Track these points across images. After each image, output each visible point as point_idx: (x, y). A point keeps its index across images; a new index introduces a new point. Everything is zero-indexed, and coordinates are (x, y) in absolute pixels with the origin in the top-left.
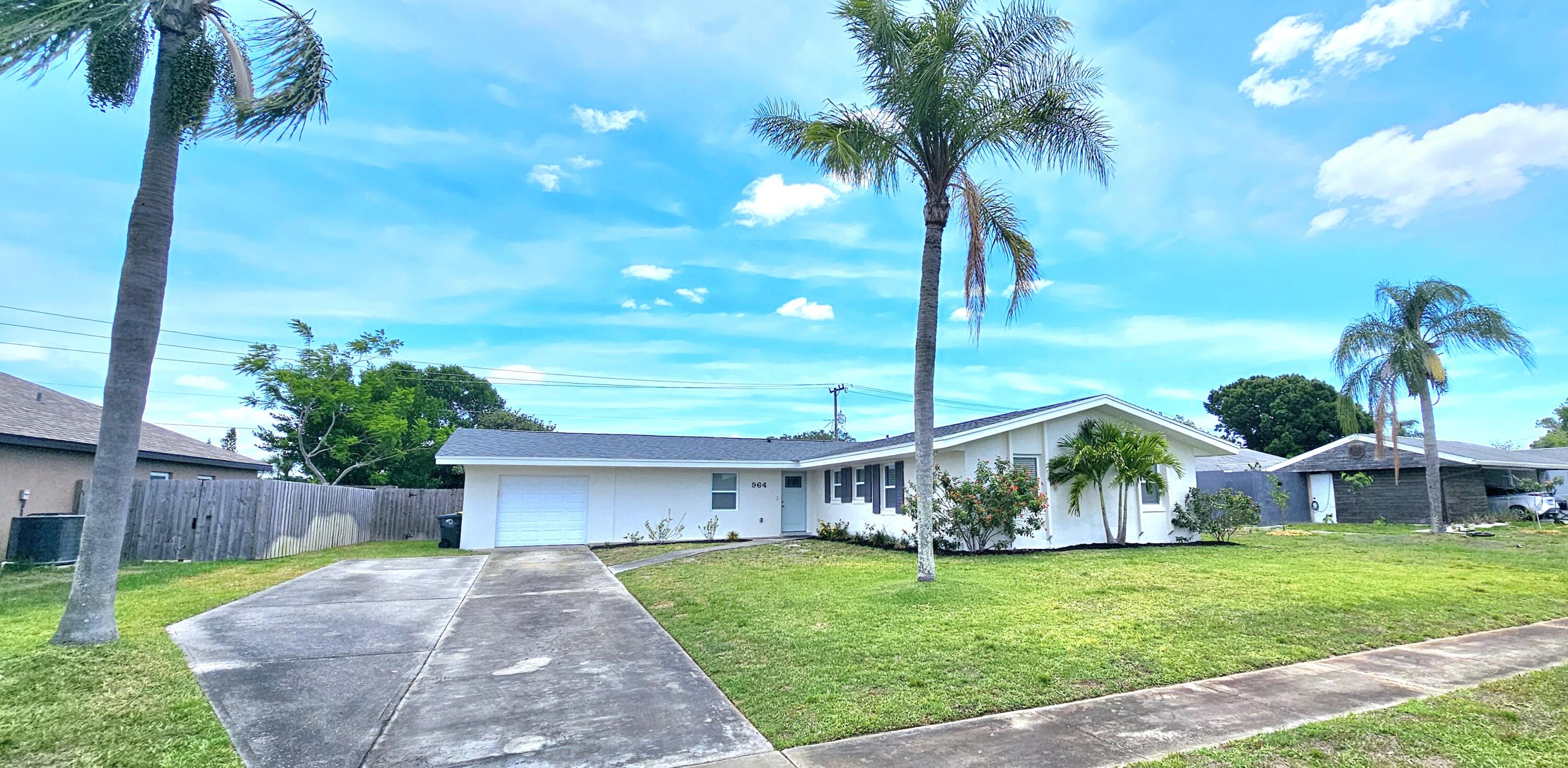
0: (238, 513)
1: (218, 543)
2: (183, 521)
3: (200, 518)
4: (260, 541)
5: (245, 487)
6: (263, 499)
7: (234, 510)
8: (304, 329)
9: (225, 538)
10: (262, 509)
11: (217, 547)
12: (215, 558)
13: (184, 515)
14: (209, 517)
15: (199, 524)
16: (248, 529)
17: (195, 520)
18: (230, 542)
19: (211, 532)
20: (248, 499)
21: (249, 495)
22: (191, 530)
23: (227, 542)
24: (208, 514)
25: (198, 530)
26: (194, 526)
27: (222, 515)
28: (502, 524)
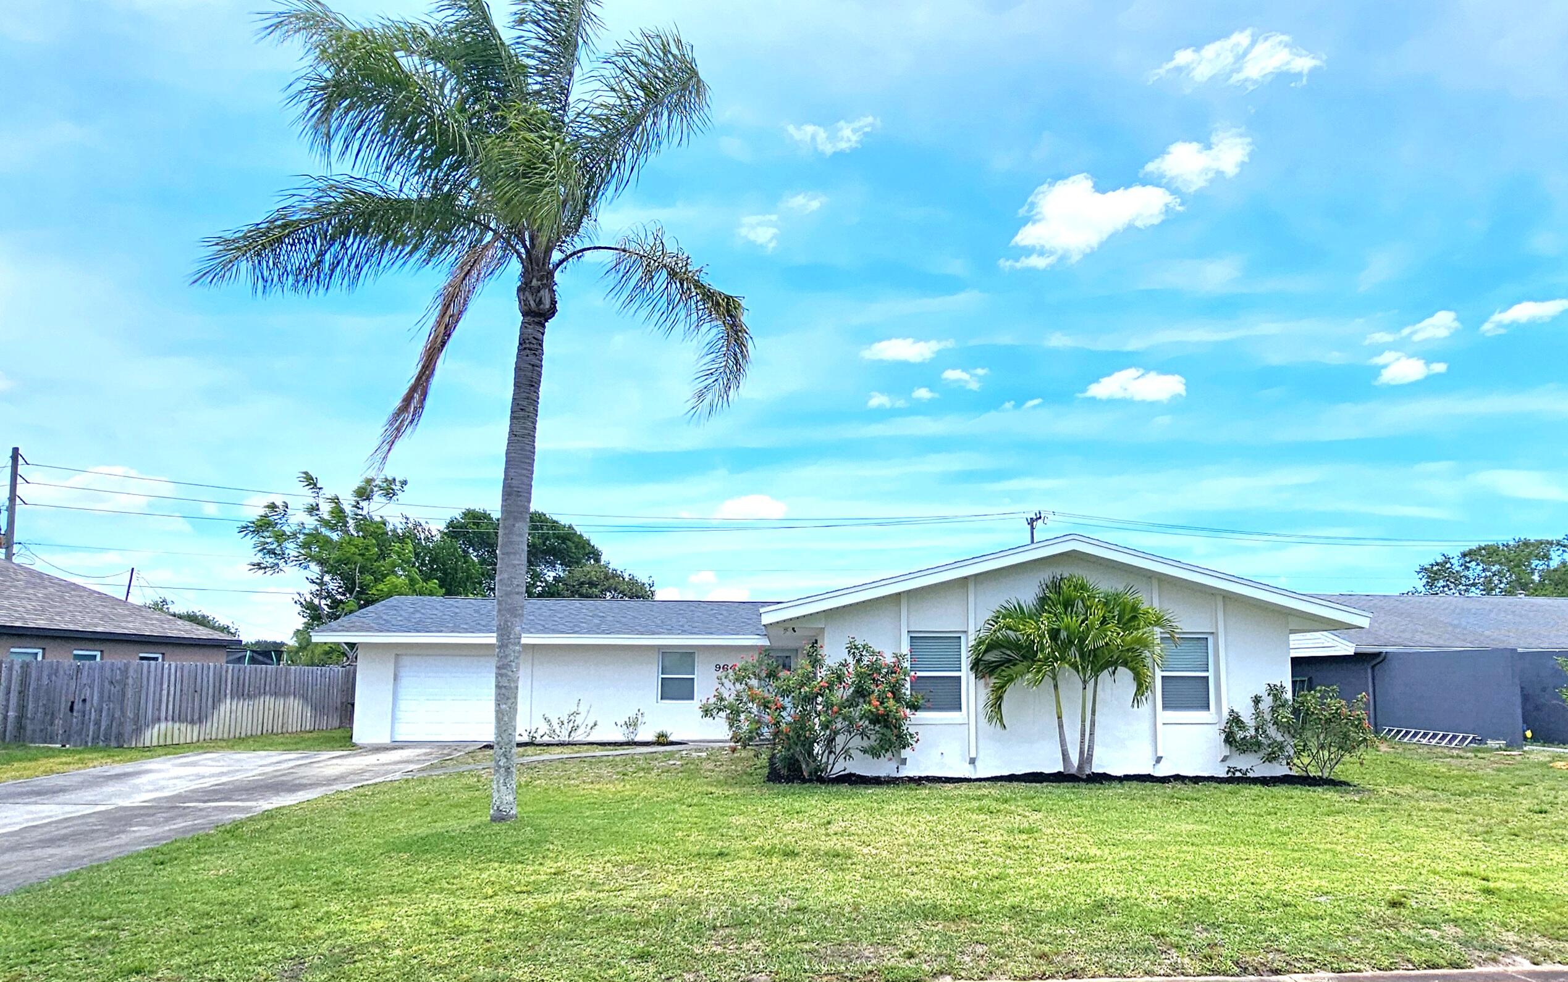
0: (109, 697)
1: (92, 727)
2: (63, 706)
3: (76, 701)
4: (129, 727)
5: (115, 668)
6: (130, 681)
7: (106, 695)
8: (311, 481)
9: (98, 723)
10: (130, 693)
11: (91, 733)
12: (90, 744)
13: (63, 699)
14: (84, 701)
15: (76, 707)
16: (118, 714)
17: (73, 703)
18: (103, 728)
19: (87, 717)
20: (117, 681)
21: (118, 677)
22: (70, 713)
23: (100, 728)
24: (83, 697)
25: (75, 714)
26: (72, 709)
27: (95, 698)
28: (399, 714)
